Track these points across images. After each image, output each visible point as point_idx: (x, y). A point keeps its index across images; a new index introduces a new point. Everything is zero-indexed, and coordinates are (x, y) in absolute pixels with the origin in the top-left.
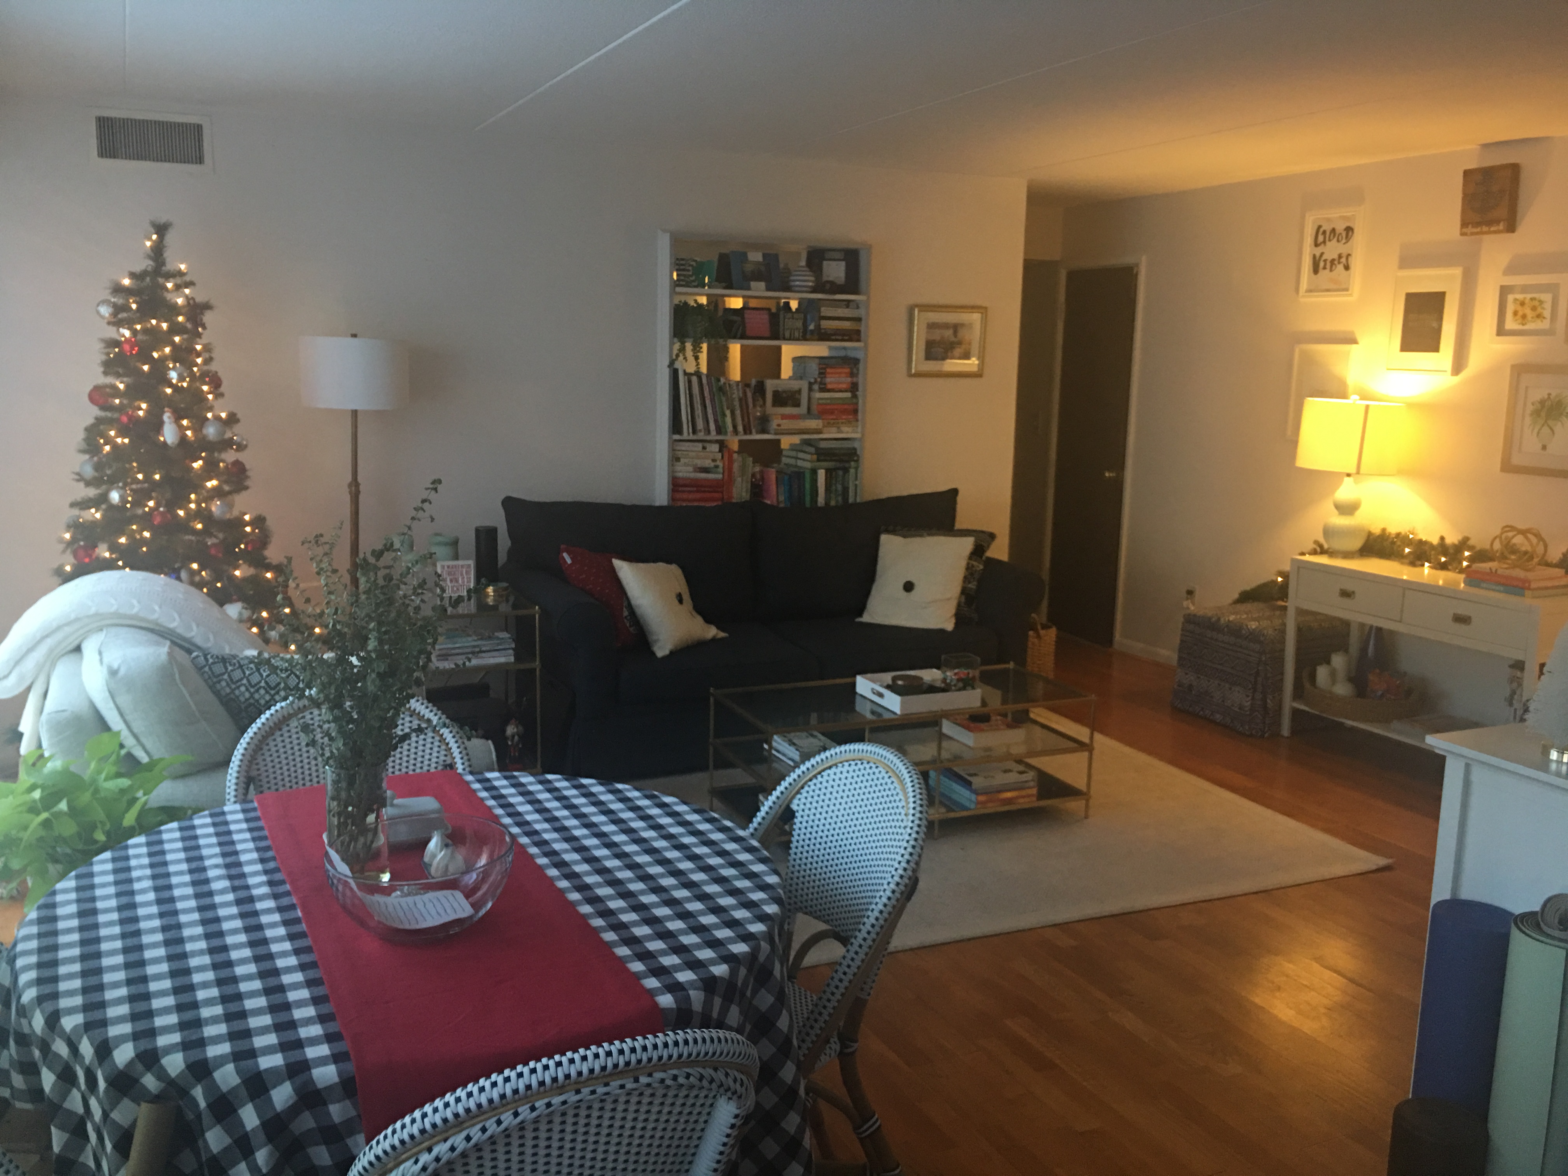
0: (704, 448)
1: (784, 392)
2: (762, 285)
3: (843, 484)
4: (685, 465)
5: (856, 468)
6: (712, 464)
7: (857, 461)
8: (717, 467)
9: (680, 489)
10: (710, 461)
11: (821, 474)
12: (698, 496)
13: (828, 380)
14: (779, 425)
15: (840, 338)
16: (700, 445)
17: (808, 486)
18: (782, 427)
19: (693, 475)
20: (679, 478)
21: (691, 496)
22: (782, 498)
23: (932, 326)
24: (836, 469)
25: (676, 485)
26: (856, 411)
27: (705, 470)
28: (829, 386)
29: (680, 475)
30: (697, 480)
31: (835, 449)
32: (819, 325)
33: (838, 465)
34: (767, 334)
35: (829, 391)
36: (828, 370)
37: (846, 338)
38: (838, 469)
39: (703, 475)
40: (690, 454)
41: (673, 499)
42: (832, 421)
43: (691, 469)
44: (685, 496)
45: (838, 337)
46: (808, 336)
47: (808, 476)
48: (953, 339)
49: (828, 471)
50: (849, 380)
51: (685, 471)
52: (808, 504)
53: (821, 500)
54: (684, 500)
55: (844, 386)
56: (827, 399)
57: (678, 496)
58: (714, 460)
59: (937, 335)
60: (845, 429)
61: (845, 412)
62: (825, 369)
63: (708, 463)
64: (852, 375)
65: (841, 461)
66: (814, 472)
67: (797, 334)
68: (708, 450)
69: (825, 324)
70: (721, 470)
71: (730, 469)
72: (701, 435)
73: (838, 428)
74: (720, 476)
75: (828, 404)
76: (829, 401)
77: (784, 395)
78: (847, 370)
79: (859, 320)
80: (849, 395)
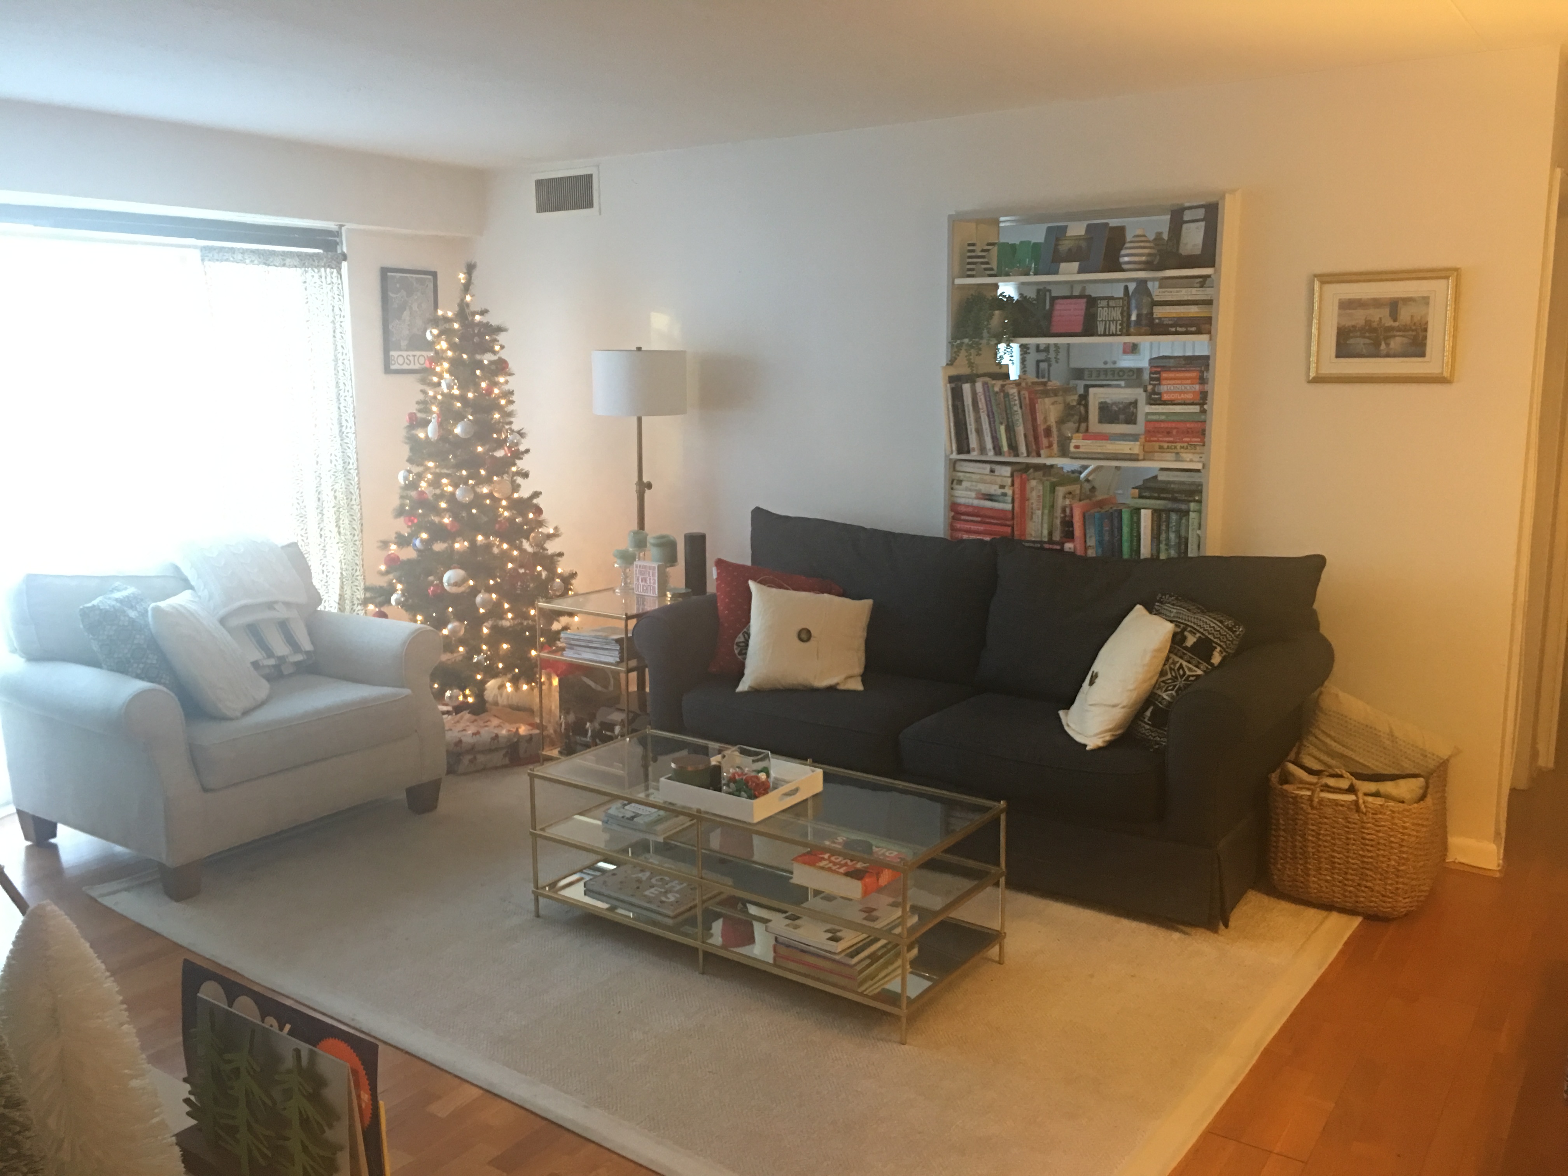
0: (992, 471)
1: (1114, 403)
2: (1075, 265)
3: (1178, 532)
4: (967, 489)
5: (1199, 512)
6: (1000, 491)
7: (1200, 502)
8: (1005, 495)
9: (963, 517)
10: (997, 487)
11: (1146, 516)
12: (981, 528)
13: (1163, 388)
14: (1077, 447)
15: (1183, 329)
16: (988, 467)
17: (1126, 530)
18: (1081, 450)
19: (976, 502)
20: (960, 505)
21: (974, 527)
22: (1092, 542)
23: (1346, 305)
24: (1169, 511)
25: (956, 511)
26: (1203, 433)
27: (990, 497)
28: (1166, 397)
29: (962, 501)
30: (983, 508)
31: (1173, 482)
32: (1152, 314)
33: (1170, 505)
34: (1079, 329)
35: (1165, 403)
36: (1164, 375)
37: (1193, 329)
38: (1173, 510)
39: (988, 504)
40: (973, 476)
41: (953, 528)
42: (1165, 445)
43: (973, 494)
44: (967, 526)
45: (1179, 329)
46: (1132, 330)
47: (1126, 516)
48: (1389, 323)
49: (1157, 514)
50: (1197, 387)
51: (966, 496)
52: (1126, 553)
53: (1145, 551)
54: (968, 532)
55: (1190, 396)
56: (1163, 414)
57: (958, 525)
58: (1002, 487)
59: (1359, 317)
60: (1187, 456)
61: (1188, 432)
62: (1159, 373)
63: (994, 490)
64: (1203, 381)
65: (1175, 500)
66: (1137, 511)
67: (1113, 328)
68: (996, 473)
69: (1159, 312)
70: (1009, 499)
71: (1024, 499)
72: (991, 456)
73: (1177, 453)
74: (1009, 507)
75: (1162, 421)
76: (1163, 417)
77: (1115, 408)
78: (1194, 374)
79: (1209, 302)
80: (1196, 409)
